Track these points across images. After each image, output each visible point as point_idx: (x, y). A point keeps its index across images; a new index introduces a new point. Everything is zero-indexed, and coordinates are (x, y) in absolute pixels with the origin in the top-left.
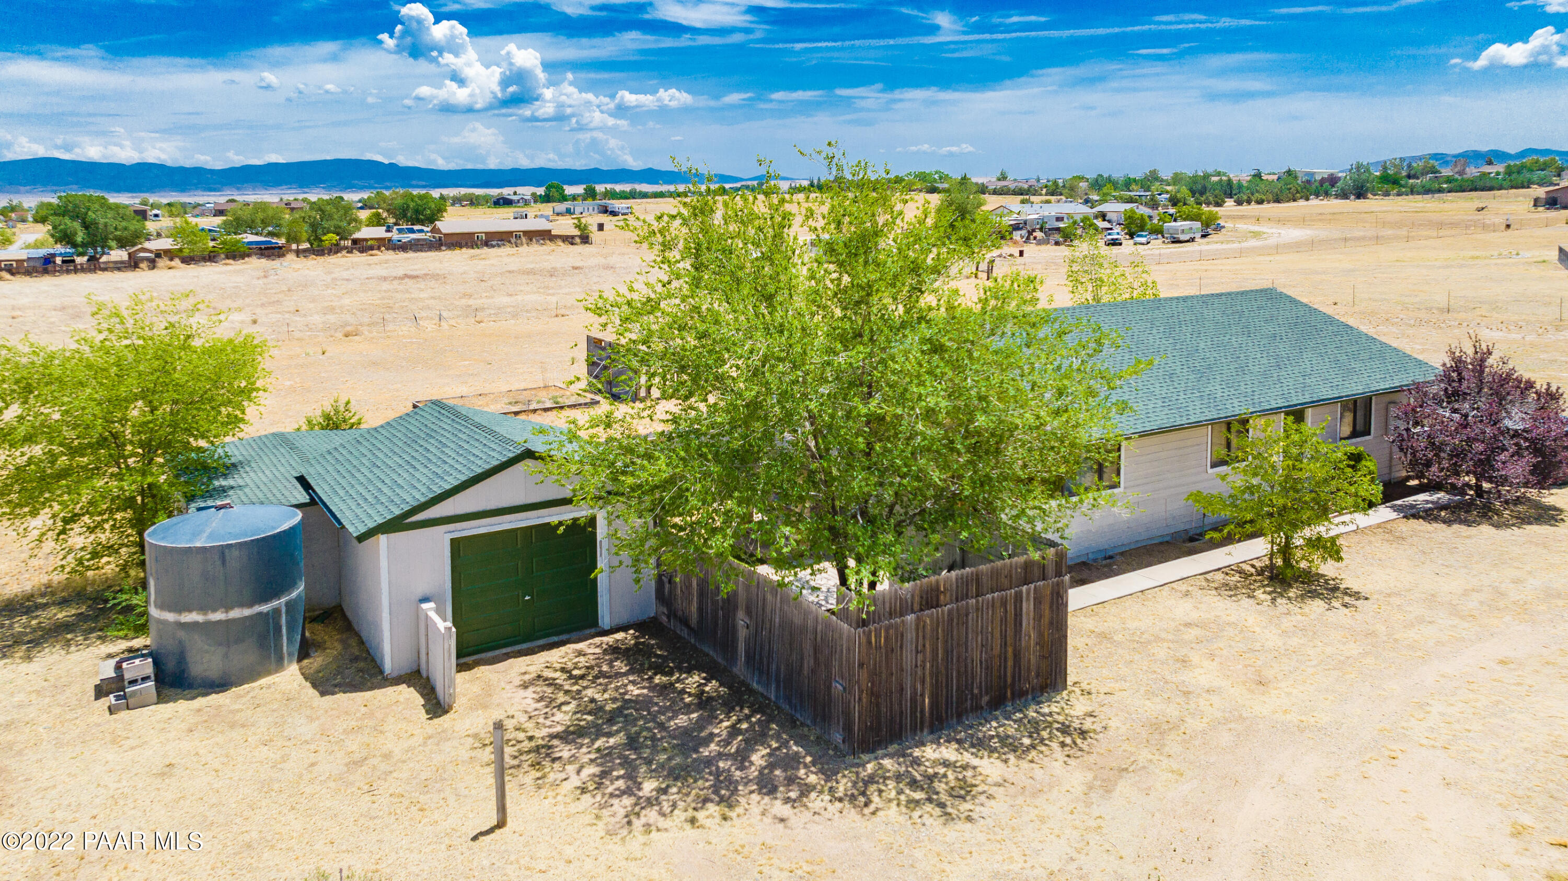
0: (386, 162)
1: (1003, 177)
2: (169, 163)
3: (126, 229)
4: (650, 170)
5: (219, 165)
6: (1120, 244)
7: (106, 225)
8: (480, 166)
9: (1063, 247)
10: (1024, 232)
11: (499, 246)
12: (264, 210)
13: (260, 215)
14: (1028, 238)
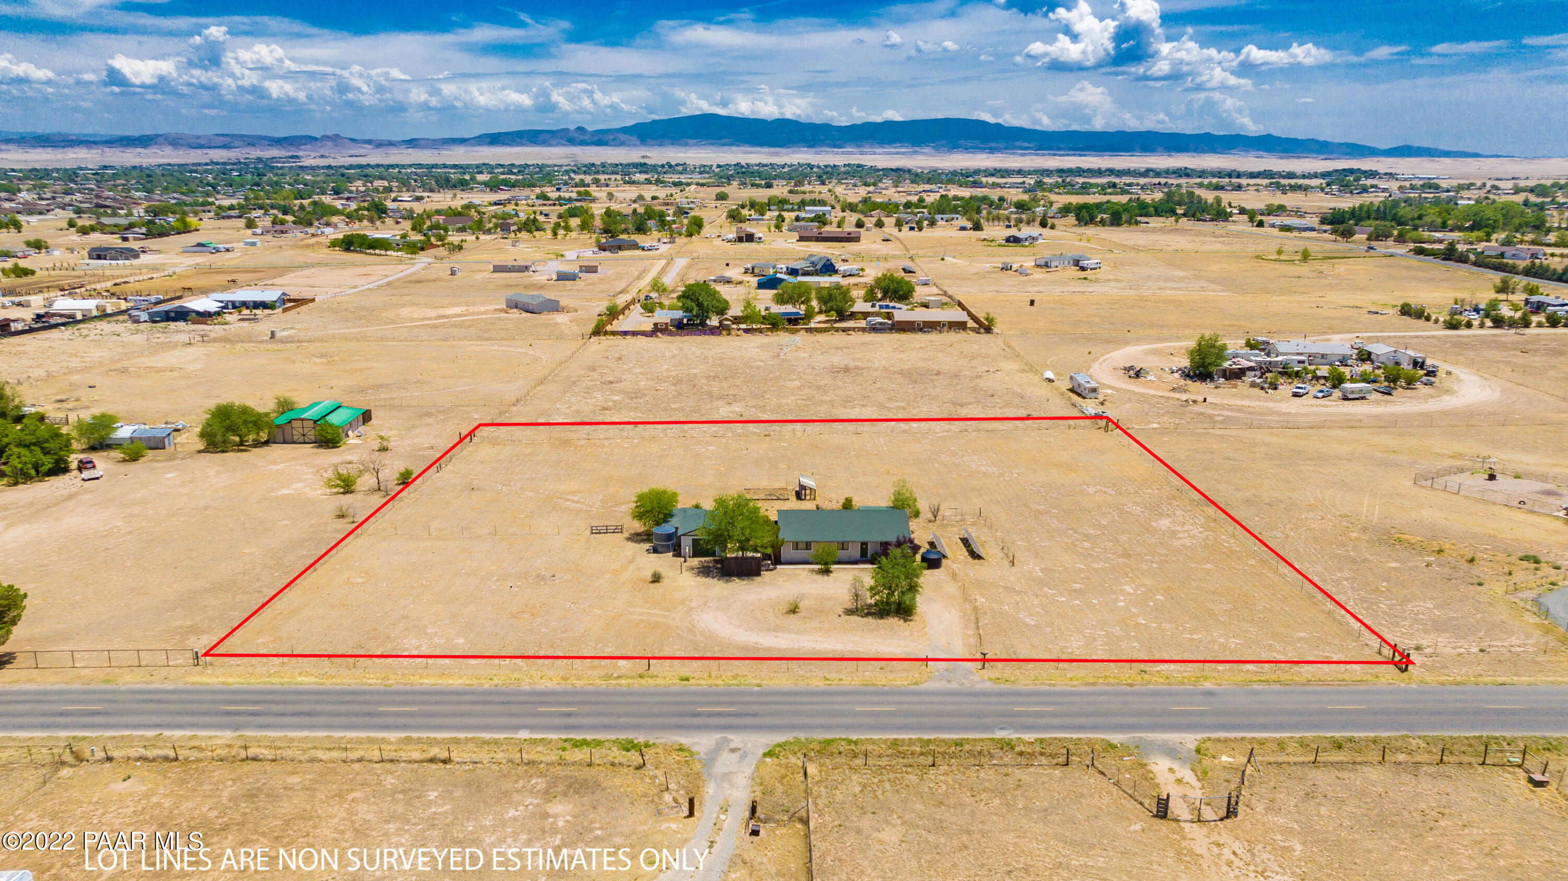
2: (803, 120)
4: (1269, 136)
5: (844, 122)
8: (1085, 128)
10: (1258, 373)
11: (929, 332)
12: (799, 288)
13: (797, 291)
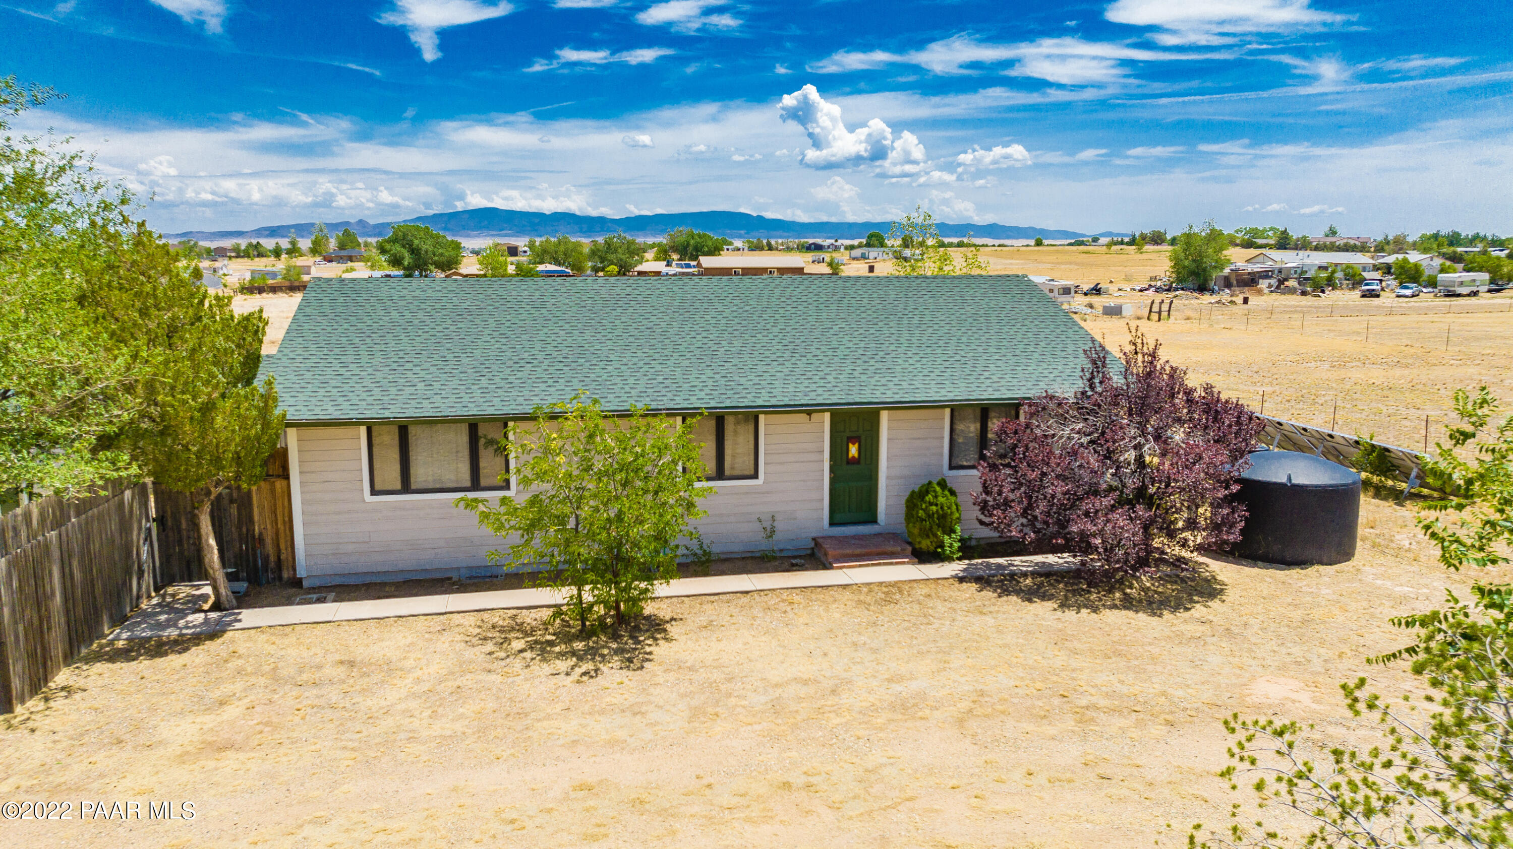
0: (755, 214)
1: (1333, 232)
3: (442, 255)
4: (997, 226)
6: (1378, 296)
7: (426, 252)
9: (1309, 297)
10: (1274, 282)
14: (1278, 287)
